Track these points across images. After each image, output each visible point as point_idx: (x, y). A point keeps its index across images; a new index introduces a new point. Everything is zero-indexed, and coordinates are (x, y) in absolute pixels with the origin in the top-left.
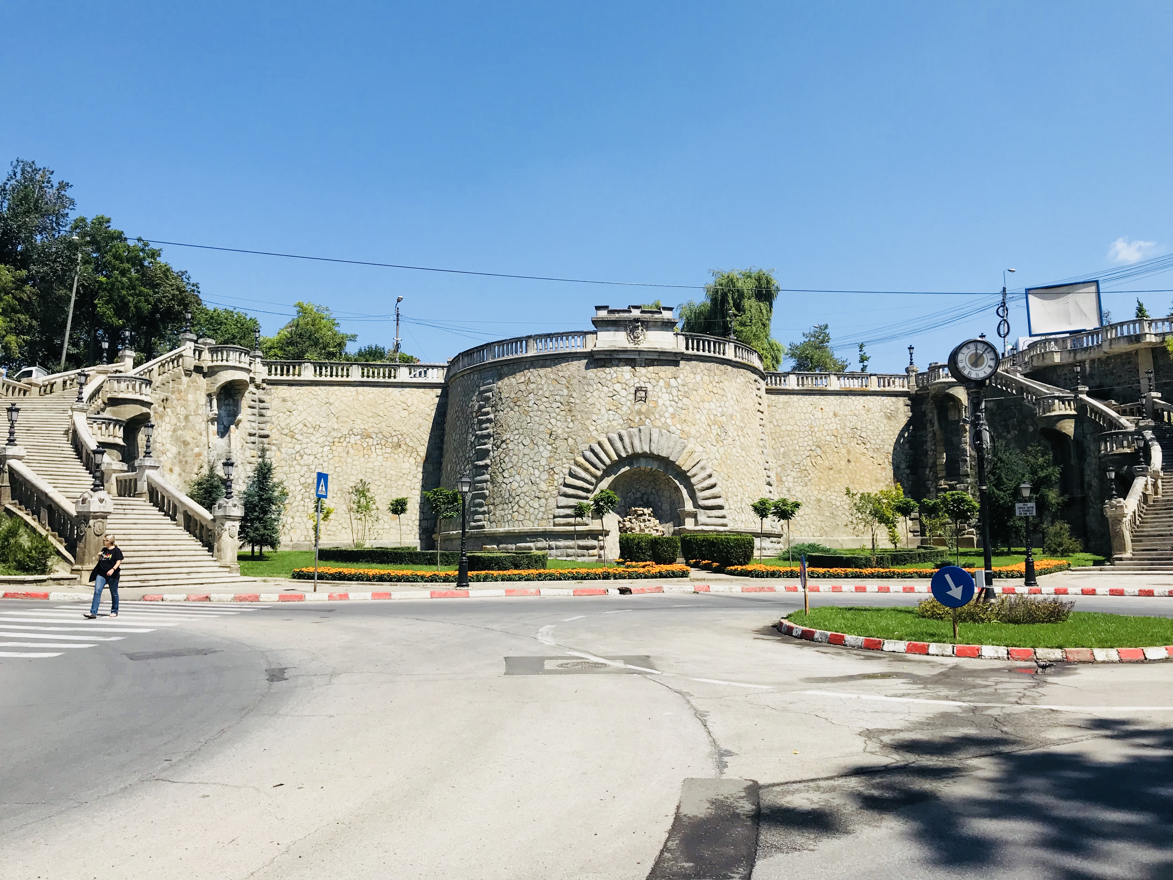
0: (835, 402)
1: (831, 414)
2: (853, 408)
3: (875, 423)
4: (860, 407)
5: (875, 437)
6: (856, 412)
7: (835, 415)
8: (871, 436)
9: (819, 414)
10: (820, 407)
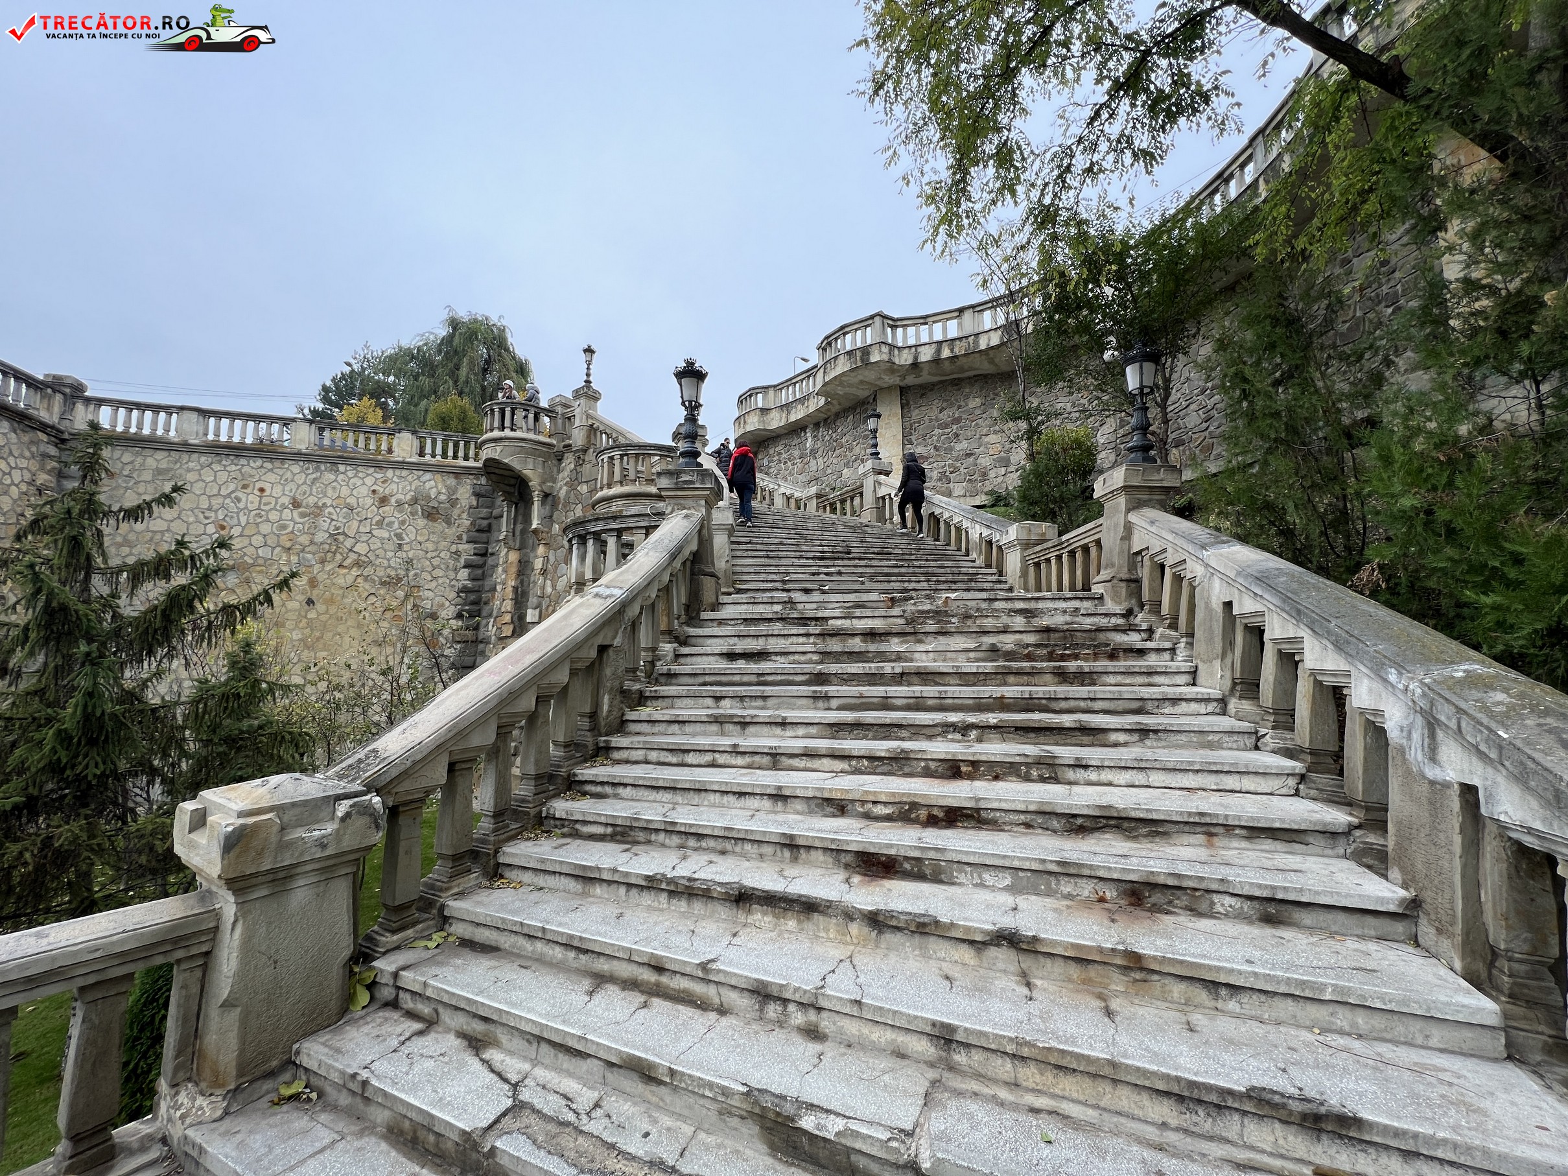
0: (300, 479)
1: (286, 500)
2: (345, 491)
3: (396, 525)
4: (364, 491)
5: (391, 554)
6: (352, 501)
7: (296, 504)
8: (380, 552)
9: (251, 500)
10: (258, 485)
